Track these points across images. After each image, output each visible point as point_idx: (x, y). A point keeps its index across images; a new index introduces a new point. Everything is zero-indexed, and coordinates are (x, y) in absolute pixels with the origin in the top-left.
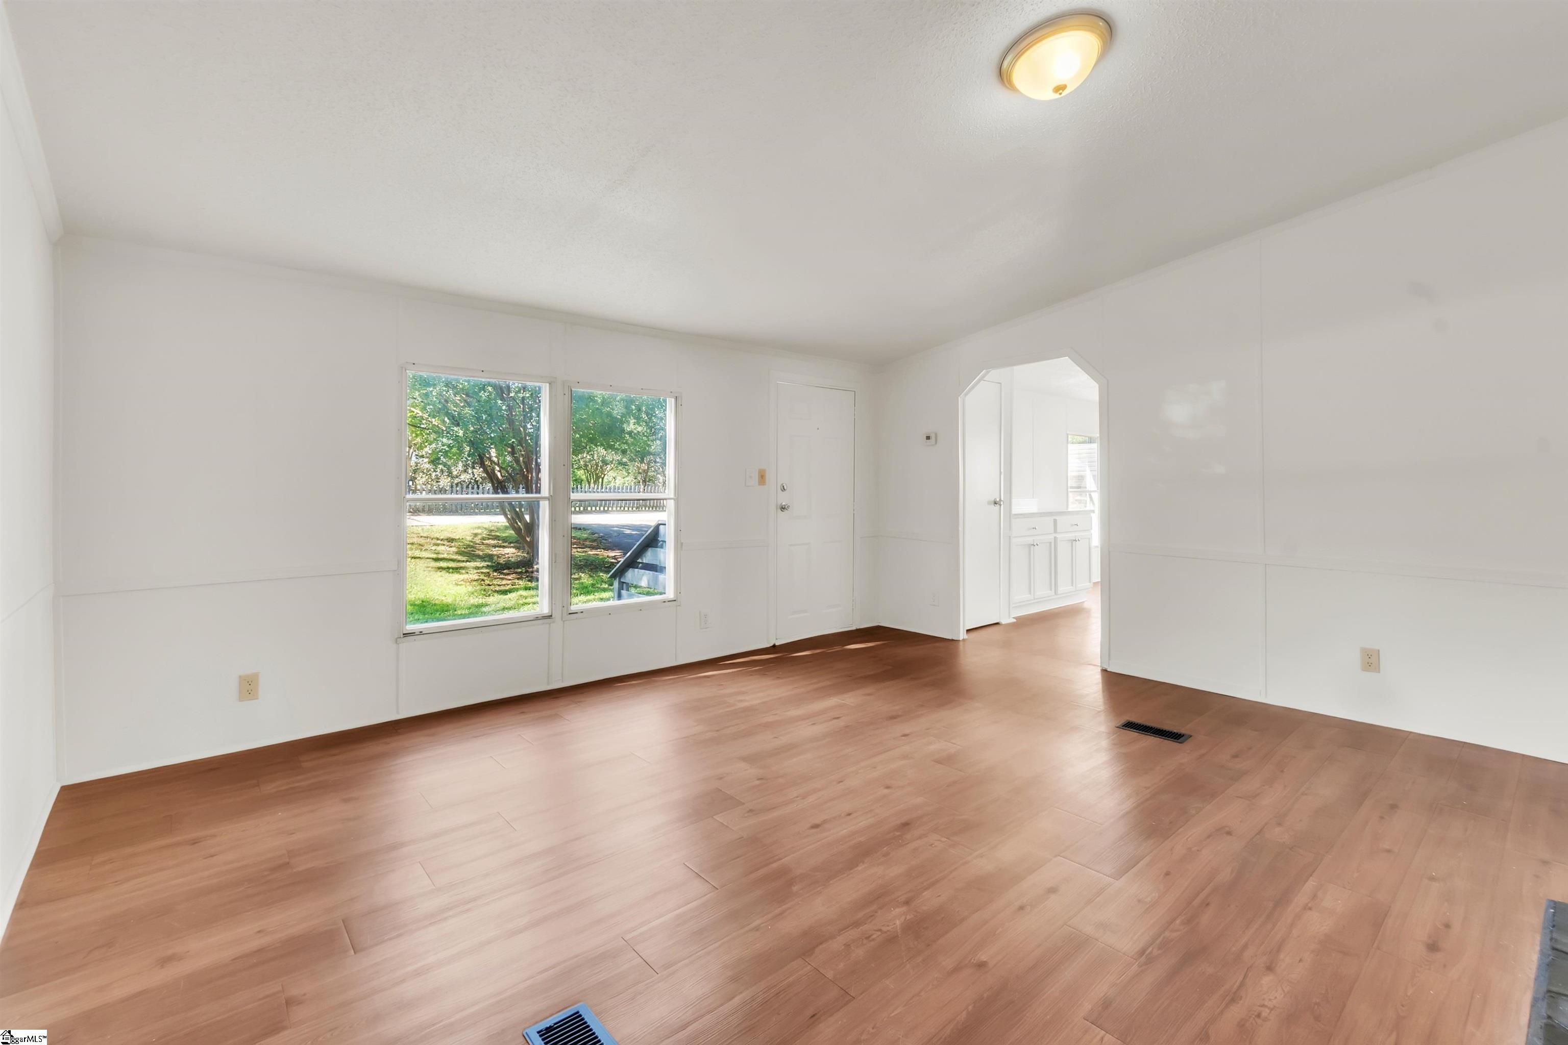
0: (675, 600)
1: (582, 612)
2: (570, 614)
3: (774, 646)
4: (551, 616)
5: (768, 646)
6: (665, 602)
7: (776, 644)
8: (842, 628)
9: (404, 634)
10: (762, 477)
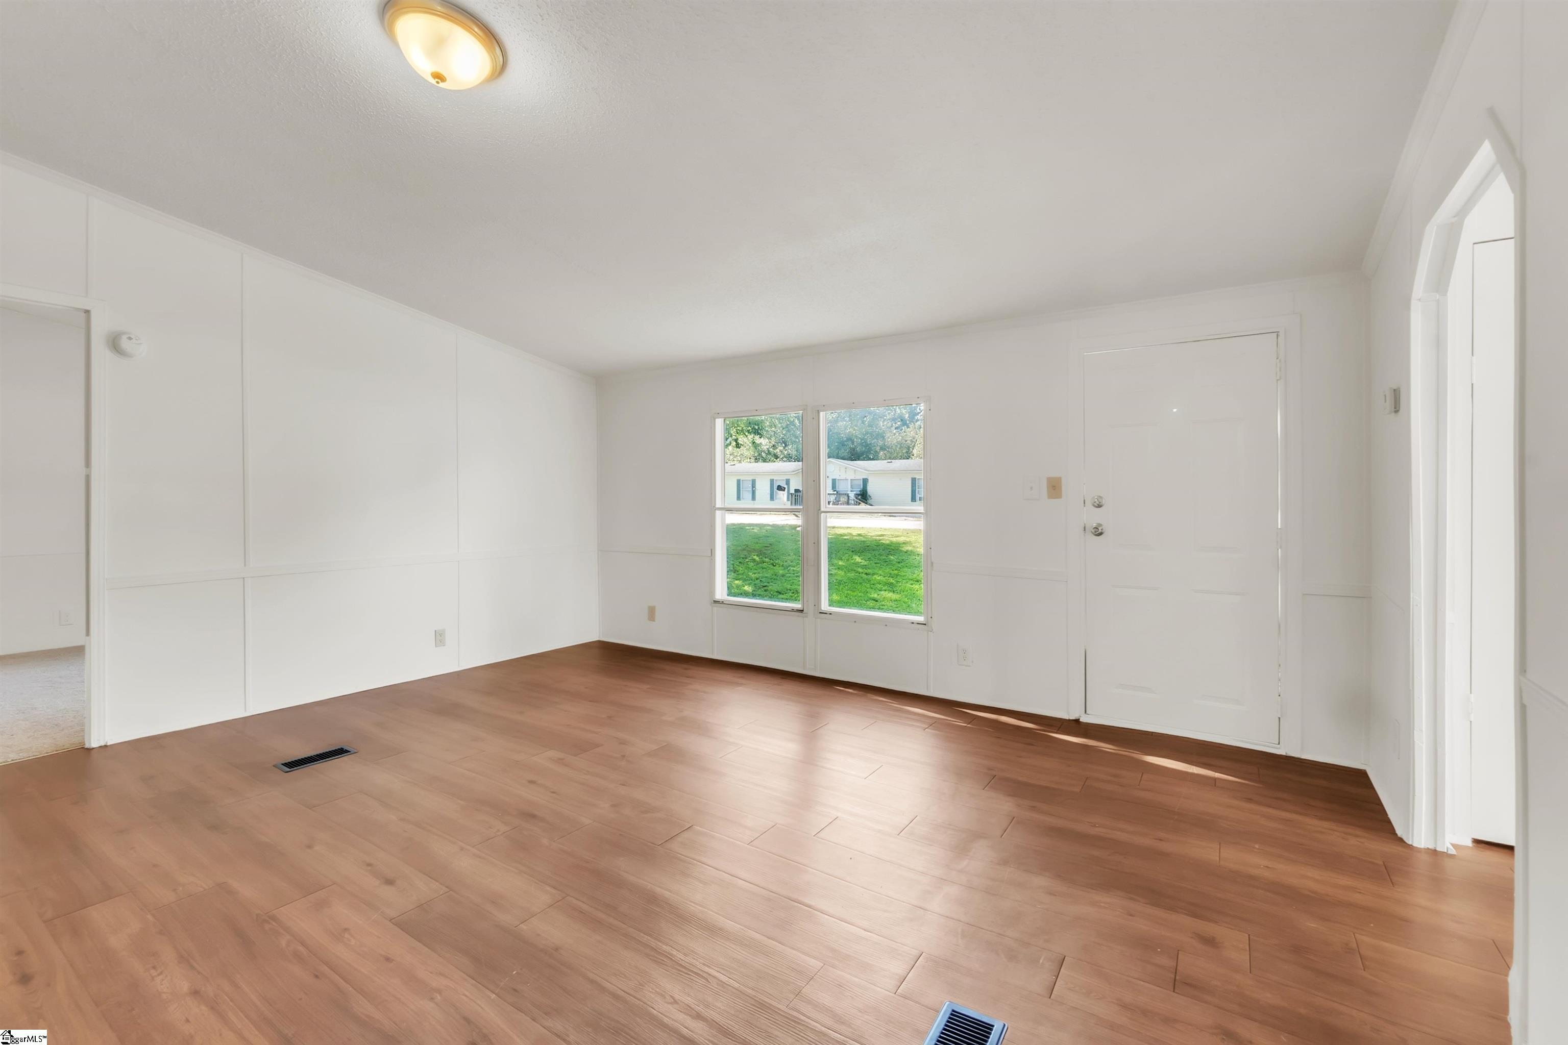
0: (925, 624)
1: (830, 614)
2: (820, 613)
3: (1077, 721)
4: (803, 611)
5: (1066, 716)
6: (913, 623)
7: (1081, 720)
8: (1242, 741)
9: (714, 601)
10: (1055, 488)
